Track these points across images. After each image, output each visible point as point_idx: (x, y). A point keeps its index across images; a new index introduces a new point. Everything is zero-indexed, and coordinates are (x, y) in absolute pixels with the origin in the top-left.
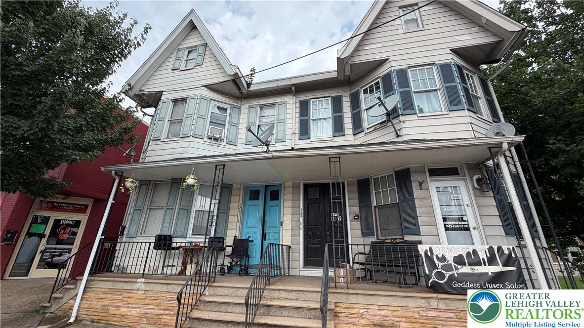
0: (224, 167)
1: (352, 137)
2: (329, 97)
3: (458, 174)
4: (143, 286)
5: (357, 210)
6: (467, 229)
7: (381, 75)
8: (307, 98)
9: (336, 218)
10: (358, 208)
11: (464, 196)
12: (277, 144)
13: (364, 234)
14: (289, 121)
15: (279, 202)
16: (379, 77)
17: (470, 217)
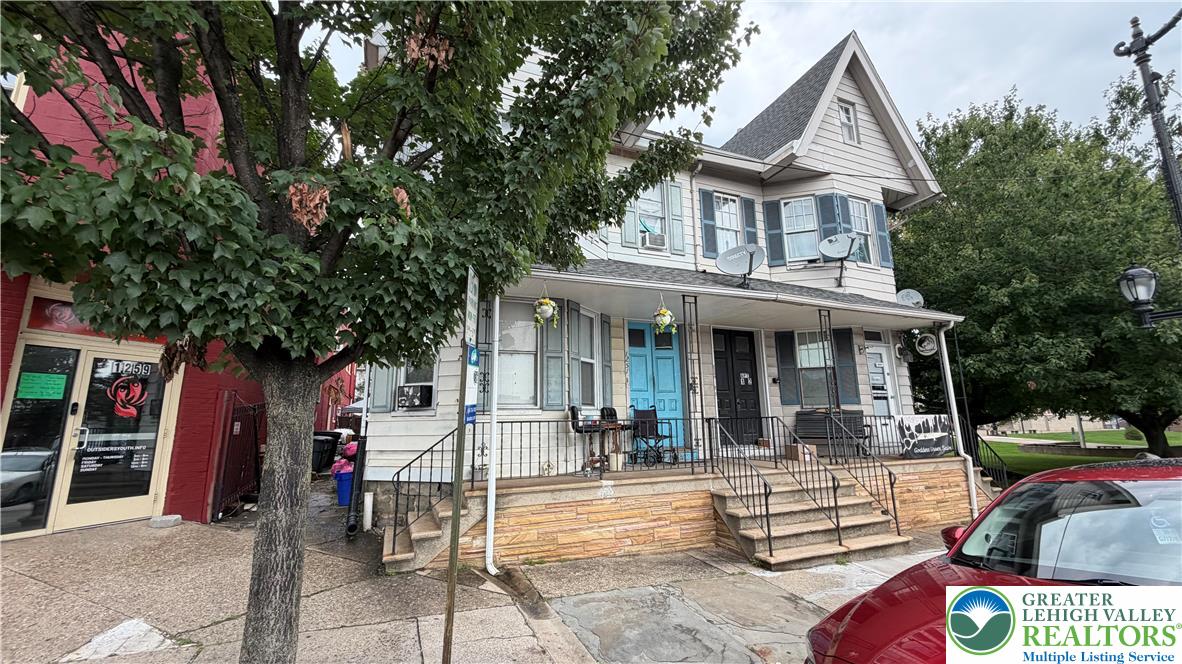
0: (696, 300)
1: (766, 269)
2: (737, 196)
3: (880, 340)
5: (774, 371)
6: (886, 398)
7: (817, 193)
8: (711, 189)
9: (746, 380)
10: (776, 369)
11: (885, 364)
12: (674, 257)
13: (784, 402)
14: (688, 221)
15: (674, 353)
16: (813, 195)
17: (889, 386)
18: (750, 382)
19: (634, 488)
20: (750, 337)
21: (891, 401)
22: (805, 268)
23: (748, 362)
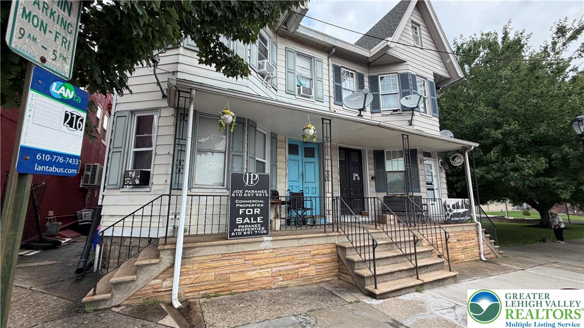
0: (330, 122)
1: (370, 114)
2: (354, 71)
3: (431, 157)
4: (270, 245)
5: (373, 172)
6: (433, 190)
7: (399, 72)
8: (340, 65)
9: (356, 177)
10: (374, 171)
11: (433, 171)
12: (317, 103)
13: (377, 191)
14: (326, 82)
15: (315, 160)
16: (397, 73)
17: (435, 183)
18: (358, 179)
19: (286, 242)
20: (359, 153)
21: (436, 191)
22: (392, 114)
23: (358, 167)
